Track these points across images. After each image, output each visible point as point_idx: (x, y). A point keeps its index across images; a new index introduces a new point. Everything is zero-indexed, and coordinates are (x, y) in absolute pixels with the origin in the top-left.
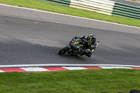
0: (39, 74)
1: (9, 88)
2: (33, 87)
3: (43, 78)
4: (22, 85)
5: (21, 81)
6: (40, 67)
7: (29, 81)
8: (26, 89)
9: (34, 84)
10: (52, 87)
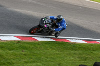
0: (80, 44)
1: (58, 53)
2: (75, 54)
3: (83, 48)
4: (67, 52)
5: (67, 49)
6: (81, 40)
7: (72, 49)
8: (70, 54)
9: (76, 52)
10: (89, 55)
